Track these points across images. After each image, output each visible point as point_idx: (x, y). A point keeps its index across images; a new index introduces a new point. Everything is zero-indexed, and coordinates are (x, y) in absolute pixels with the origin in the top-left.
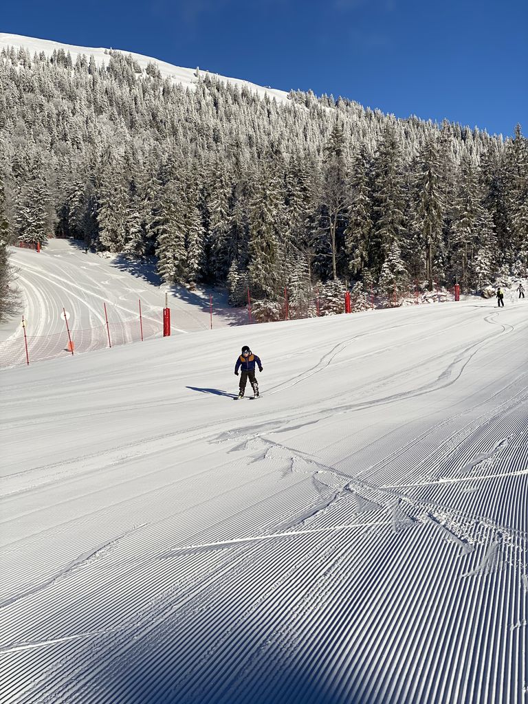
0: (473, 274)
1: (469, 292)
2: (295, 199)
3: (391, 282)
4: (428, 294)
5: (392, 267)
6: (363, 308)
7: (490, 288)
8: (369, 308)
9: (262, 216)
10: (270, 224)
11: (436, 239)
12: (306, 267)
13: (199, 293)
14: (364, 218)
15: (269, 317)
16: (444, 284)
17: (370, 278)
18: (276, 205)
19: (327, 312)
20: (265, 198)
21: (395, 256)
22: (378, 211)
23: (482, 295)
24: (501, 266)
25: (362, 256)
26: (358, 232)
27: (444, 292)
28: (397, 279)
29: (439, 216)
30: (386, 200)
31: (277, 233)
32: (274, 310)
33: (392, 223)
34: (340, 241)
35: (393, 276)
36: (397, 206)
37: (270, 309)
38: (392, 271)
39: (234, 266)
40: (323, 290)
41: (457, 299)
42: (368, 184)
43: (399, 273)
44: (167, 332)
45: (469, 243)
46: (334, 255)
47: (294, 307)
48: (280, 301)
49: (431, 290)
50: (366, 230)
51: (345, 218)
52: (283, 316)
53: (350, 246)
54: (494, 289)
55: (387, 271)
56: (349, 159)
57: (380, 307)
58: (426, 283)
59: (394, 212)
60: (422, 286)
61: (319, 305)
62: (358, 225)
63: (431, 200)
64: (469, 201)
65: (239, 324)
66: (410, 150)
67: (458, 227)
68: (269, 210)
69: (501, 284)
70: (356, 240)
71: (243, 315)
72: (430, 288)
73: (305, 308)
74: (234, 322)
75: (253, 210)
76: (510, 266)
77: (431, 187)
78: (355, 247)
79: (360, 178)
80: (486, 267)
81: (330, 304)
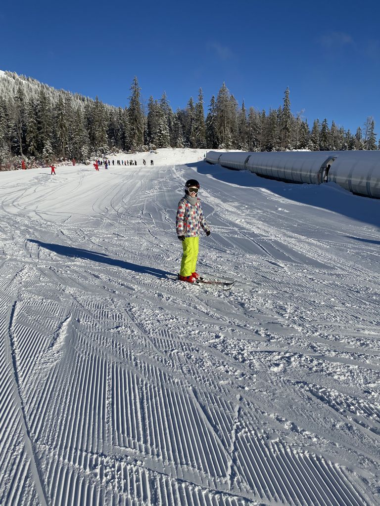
1: (80, 162)
7: (88, 161)
12: (8, 149)
14: (34, 129)
17: (38, 154)
21: (48, 145)
23: (85, 164)
24: (92, 153)
25: (34, 146)
29: (66, 131)
30: (43, 122)
33: (47, 132)
34: (23, 138)
38: (47, 152)
40: (18, 159)
45: (79, 143)
47: (4, 166)
51: (25, 128)
55: (45, 152)
57: (43, 167)
60: (61, 159)
62: (31, 132)
63: (63, 123)
64: (78, 125)
67: (74, 136)
70: (31, 138)
76: (96, 153)
79: (31, 111)
80: (86, 153)
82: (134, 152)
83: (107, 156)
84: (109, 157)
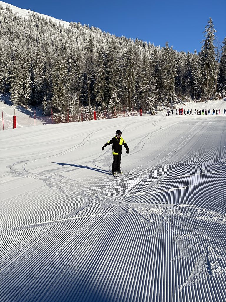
0: (148, 104)
1: (146, 112)
2: (72, 69)
3: (113, 107)
4: (129, 113)
5: (114, 101)
6: (101, 118)
7: (154, 111)
8: (104, 118)
9: (58, 77)
10: (61, 80)
11: (132, 89)
12: (77, 99)
13: (29, 110)
14: (102, 79)
15: (60, 121)
16: (136, 109)
17: (104, 105)
18: (64, 72)
19: (86, 119)
20: (59, 69)
21: (115, 96)
22: (108, 76)
23: (151, 114)
24: (159, 102)
25: (101, 96)
26: (100, 85)
27: (136, 112)
28: (116, 106)
29: (134, 80)
30: (111, 72)
31: (64, 84)
32: (63, 118)
33: (114, 82)
34: (92, 89)
35: (114, 104)
36: (116, 74)
37: (61, 117)
38: (114, 103)
39: (45, 98)
40: (84, 110)
41: (141, 115)
42: (104, 64)
43: (117, 103)
44: (15, 126)
45: (146, 92)
46: (89, 94)
47: (71, 117)
48: (66, 114)
49: (130, 111)
50: (103, 84)
51: (94, 79)
52: (67, 121)
53: (96, 91)
54: (156, 111)
55: (112, 102)
56: (96, 53)
57: (108, 118)
58: (128, 108)
59: (115, 77)
60: (126, 109)
61: (82, 116)
62: (99, 82)
63: (131, 72)
64: (146, 74)
65: (47, 124)
66: (122, 51)
67: (142, 84)
68: (61, 74)
69: (159, 109)
70: (99, 88)
71: (49, 120)
73: (76, 117)
74: (45, 122)
75: (54, 74)
76: (163, 102)
77: (131, 67)
78: (98, 92)
79: (101, 62)
80: (153, 102)
81: (87, 116)
82: (205, 100)
83: (175, 106)
84: (178, 106)
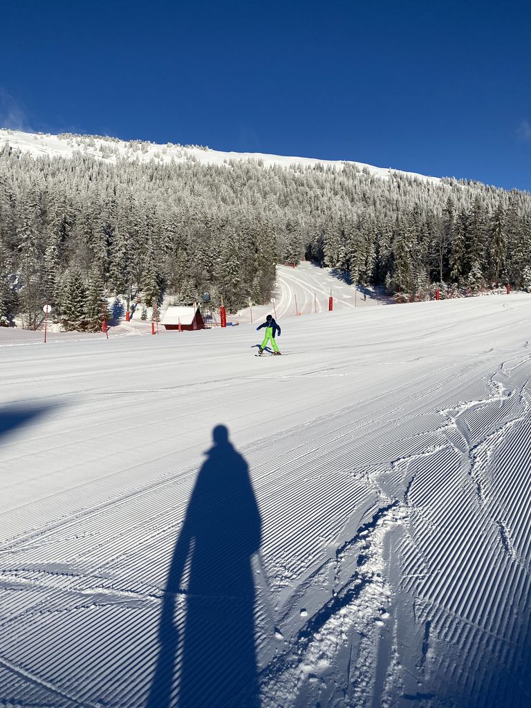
0: (522, 279)
3: (473, 283)
5: (474, 275)
8: (460, 297)
9: (402, 248)
10: (407, 252)
11: (502, 260)
13: (370, 289)
14: (460, 248)
15: (403, 301)
16: (506, 285)
17: (462, 280)
18: (412, 242)
19: (435, 299)
20: (404, 238)
21: (476, 268)
23: (527, 291)
25: (458, 269)
27: (504, 289)
29: (504, 247)
31: (412, 257)
32: (406, 298)
33: (476, 251)
35: (474, 280)
37: (404, 297)
38: (474, 277)
39: (388, 275)
41: (510, 293)
42: (464, 229)
45: (521, 262)
46: (441, 268)
48: (410, 293)
49: (497, 288)
50: (461, 255)
52: (412, 300)
53: (451, 263)
55: (471, 277)
56: (455, 214)
58: (494, 284)
59: (478, 245)
61: (431, 295)
63: (500, 237)
64: (522, 238)
65: (388, 304)
67: (515, 253)
68: (407, 245)
70: (455, 260)
71: (391, 301)
72: (497, 286)
77: (500, 231)
78: (454, 264)
79: (459, 226)
